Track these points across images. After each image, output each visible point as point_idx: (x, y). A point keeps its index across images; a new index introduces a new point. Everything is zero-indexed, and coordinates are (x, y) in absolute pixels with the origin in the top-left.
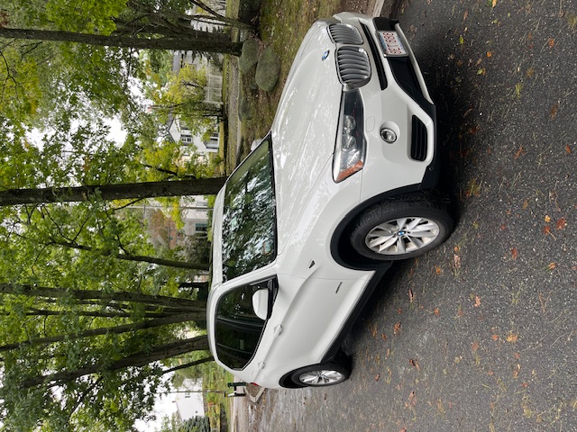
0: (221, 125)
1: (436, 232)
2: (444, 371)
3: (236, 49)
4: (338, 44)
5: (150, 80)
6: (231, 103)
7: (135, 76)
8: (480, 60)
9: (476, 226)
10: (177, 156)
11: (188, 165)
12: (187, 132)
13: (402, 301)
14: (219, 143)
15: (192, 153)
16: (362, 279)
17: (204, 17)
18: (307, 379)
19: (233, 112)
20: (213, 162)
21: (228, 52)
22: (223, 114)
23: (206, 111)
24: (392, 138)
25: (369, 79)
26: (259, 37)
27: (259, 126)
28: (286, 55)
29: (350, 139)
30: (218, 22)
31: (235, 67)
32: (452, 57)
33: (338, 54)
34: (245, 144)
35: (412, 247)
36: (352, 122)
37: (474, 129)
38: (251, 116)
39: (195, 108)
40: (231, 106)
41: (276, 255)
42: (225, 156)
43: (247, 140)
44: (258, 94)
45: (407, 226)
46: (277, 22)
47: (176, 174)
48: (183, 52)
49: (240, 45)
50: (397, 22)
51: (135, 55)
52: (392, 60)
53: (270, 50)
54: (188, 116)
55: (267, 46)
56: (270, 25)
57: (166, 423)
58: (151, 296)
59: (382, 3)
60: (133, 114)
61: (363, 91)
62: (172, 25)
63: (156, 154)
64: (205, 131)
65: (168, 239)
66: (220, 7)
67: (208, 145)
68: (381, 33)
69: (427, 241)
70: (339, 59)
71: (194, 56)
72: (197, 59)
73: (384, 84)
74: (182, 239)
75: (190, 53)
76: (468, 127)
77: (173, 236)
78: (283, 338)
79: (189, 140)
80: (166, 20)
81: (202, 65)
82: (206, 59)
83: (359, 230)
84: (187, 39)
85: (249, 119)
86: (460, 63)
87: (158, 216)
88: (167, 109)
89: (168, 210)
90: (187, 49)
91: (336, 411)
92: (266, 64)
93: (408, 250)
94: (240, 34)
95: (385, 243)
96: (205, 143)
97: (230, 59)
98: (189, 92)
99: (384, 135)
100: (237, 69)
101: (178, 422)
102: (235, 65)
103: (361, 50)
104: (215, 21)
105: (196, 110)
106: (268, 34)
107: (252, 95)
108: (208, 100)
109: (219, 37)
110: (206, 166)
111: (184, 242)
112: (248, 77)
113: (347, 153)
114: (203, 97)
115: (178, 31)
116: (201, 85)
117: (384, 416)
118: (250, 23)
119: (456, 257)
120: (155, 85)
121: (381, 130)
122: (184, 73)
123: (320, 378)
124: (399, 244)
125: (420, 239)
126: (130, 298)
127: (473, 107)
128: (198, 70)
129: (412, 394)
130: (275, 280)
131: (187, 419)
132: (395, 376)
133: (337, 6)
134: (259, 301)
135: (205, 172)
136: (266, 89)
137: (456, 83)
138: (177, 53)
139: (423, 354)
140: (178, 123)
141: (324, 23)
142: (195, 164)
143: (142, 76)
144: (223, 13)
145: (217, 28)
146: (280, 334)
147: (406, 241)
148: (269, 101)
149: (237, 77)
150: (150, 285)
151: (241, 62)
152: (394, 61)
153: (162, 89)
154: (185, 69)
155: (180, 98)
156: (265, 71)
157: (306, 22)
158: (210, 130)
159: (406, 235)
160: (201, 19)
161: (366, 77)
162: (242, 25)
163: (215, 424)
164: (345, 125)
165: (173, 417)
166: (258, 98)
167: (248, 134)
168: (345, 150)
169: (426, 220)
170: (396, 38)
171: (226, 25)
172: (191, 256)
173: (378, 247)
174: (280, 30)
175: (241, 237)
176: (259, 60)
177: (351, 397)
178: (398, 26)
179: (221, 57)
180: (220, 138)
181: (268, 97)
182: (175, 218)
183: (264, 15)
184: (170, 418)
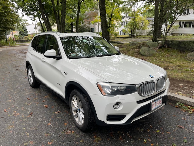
0: (128, 36)
1: (80, 123)
2: (25, 128)
3: (155, 40)
4: (156, 81)
5: (144, 10)
6: (136, 39)
7: (145, 3)
8: (150, 140)
9: (81, 141)
10: (117, 20)
11: (114, 25)
12: (125, 24)
13: (56, 108)
14: (122, 35)
15: (118, 26)
16: (62, 93)
17: (167, 27)
18: (30, 71)
19: (133, 40)
20: (116, 33)
21: (154, 37)
22: (132, 36)
23: (133, 30)
24: (116, 107)
25: (141, 96)
26: (159, 48)
27: (127, 49)
28: (153, 58)
29: (115, 89)
30: (165, 32)
31: (148, 40)
32: (151, 127)
33: (152, 82)
34: (121, 44)
35: (74, 114)
36: (123, 89)
37: (121, 139)
38: (131, 46)
39: (134, 26)
40: (135, 39)
41: (70, 58)
42: (117, 38)
43: (122, 45)
44: (139, 48)
45: (81, 113)
46: (165, 54)
47: (110, 20)
48: (154, 21)
49: (156, 41)
50: (166, 104)
51: (153, 4)
52: (150, 105)
53: (154, 52)
54: (131, 24)
55: (156, 51)
56: (164, 52)
57: (24, 21)
58: (65, 12)
59: (173, 96)
60: (131, 4)
61: (136, 93)
62: (164, 16)
63: (117, 13)
64: (126, 30)
65: (88, 18)
66: (170, 33)
67: (121, 32)
68: (161, 99)
69: (77, 119)
70: (150, 82)
71: (152, 25)
72: (151, 26)
73: (139, 102)
74: (88, 24)
75: (153, 23)
76: (122, 136)
77: (89, 20)
78: (41, 62)
79: (123, 25)
80: (165, 14)
81: (149, 28)
82: (151, 29)
83: (79, 93)
84: (159, 22)
85: (130, 46)
86: (149, 131)
87: (96, 15)
88: (133, 16)
89: (98, 18)
90: (155, 22)
91: (20, 82)
92: (149, 51)
93: (73, 112)
94: (160, 41)
95: (75, 103)
96: (122, 30)
97: (152, 38)
98: (140, 24)
99: (117, 104)
100: (148, 41)
101: (26, 25)
102: (149, 40)
103: (154, 92)
104: (165, 31)
105: (133, 26)
106: (160, 51)
107: (138, 46)
108: (137, 31)
109: (159, 33)
110: (114, 31)
111: (87, 24)
112: (145, 44)
113: (109, 88)
114: (138, 29)
115: (162, 19)
116: (142, 28)
117: (13, 102)
118: (164, 44)
119: (70, 132)
120: (142, 12)
121: (120, 103)
122: (146, 21)
123: (30, 76)
124: (75, 109)
125: (77, 117)
126: (64, 5)
127: (131, 138)
128: (148, 27)
129: (18, 114)
130: (60, 58)
131: (27, 28)
132: (27, 106)
133: (171, 77)
134: (52, 52)
135: (112, 30)
136: (140, 51)
137: (141, 129)
138: (154, 19)
139: (34, 118)
140: (129, 20)
141: (165, 74)
142: (115, 27)
143: (145, 6)
144: (168, 35)
145: (163, 33)
146: (42, 61)
147: (76, 111)
148: (136, 53)
149: (145, 40)
150: (70, 12)
151: (150, 42)
152: (149, 105)
153: (141, 14)
154: (148, 22)
155: (137, 21)
156: (147, 51)
157: (165, 65)
158: (126, 32)
159: (78, 112)
160: (166, 26)
161: (142, 94)
162: (164, 42)
163: (26, 38)
164: (121, 86)
165: (27, 23)
166: (137, 48)
167: (124, 45)
168: (110, 87)
169: (84, 120)
170: (159, 105)
171: (164, 36)
172: (83, 27)
173: (73, 100)
174: (162, 55)
175: (84, 46)
176: (151, 48)
177: (24, 88)
178: (164, 104)
179: (152, 35)
180: (124, 36)
181: (137, 52)
182: (95, 20)
183: (167, 49)
184: (26, 22)
